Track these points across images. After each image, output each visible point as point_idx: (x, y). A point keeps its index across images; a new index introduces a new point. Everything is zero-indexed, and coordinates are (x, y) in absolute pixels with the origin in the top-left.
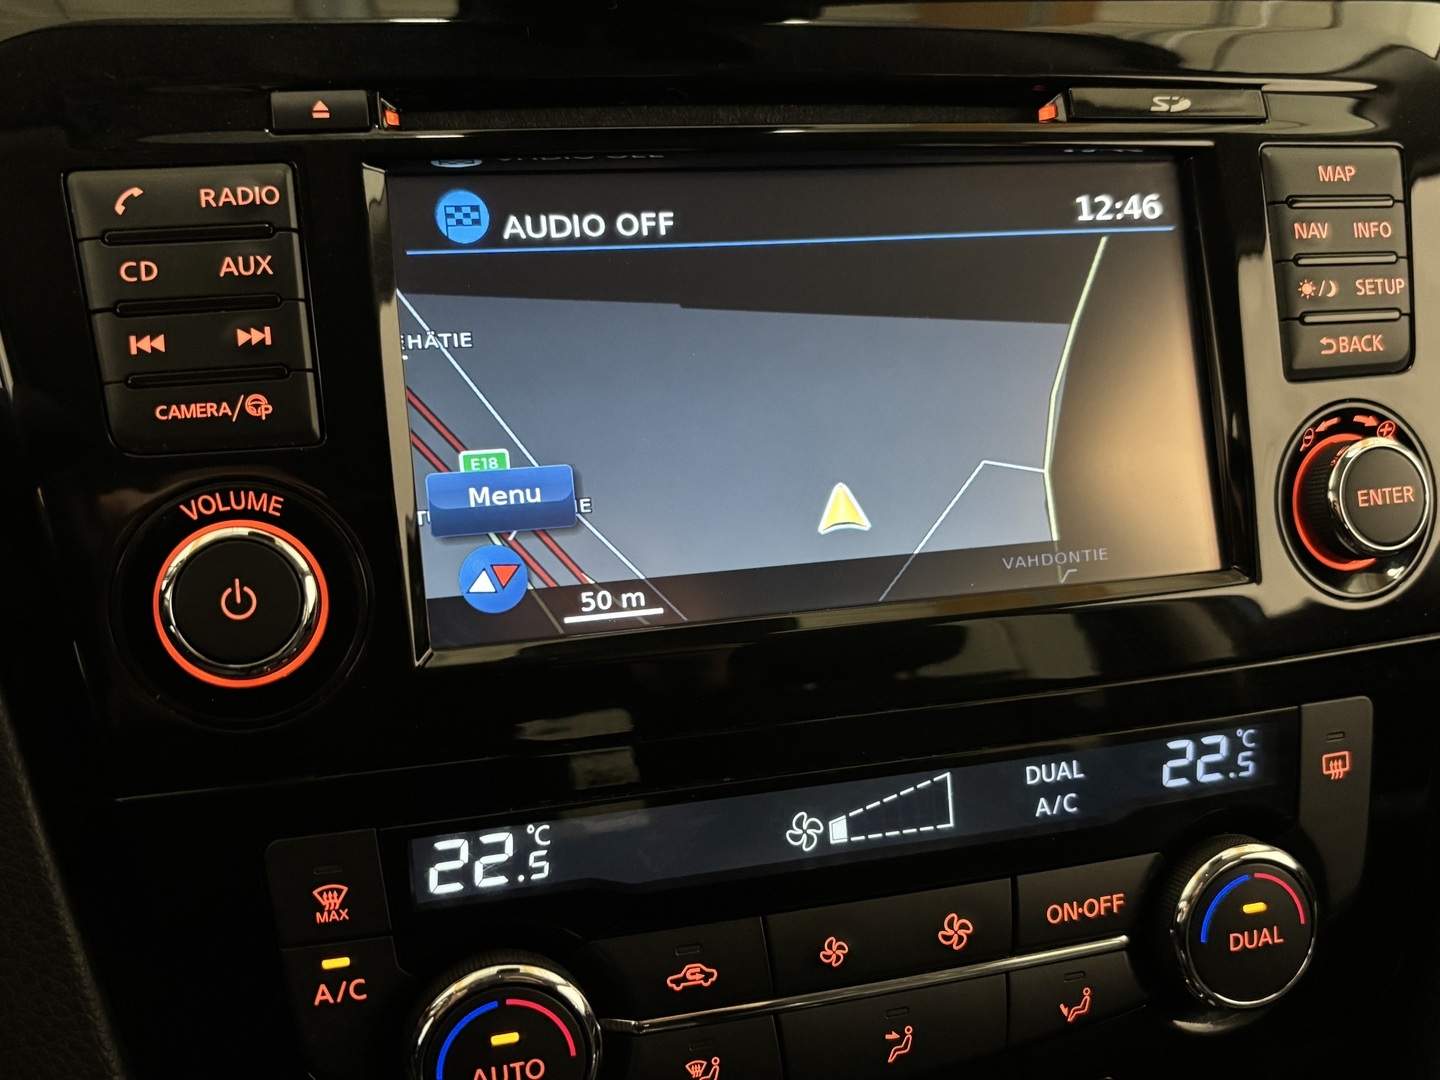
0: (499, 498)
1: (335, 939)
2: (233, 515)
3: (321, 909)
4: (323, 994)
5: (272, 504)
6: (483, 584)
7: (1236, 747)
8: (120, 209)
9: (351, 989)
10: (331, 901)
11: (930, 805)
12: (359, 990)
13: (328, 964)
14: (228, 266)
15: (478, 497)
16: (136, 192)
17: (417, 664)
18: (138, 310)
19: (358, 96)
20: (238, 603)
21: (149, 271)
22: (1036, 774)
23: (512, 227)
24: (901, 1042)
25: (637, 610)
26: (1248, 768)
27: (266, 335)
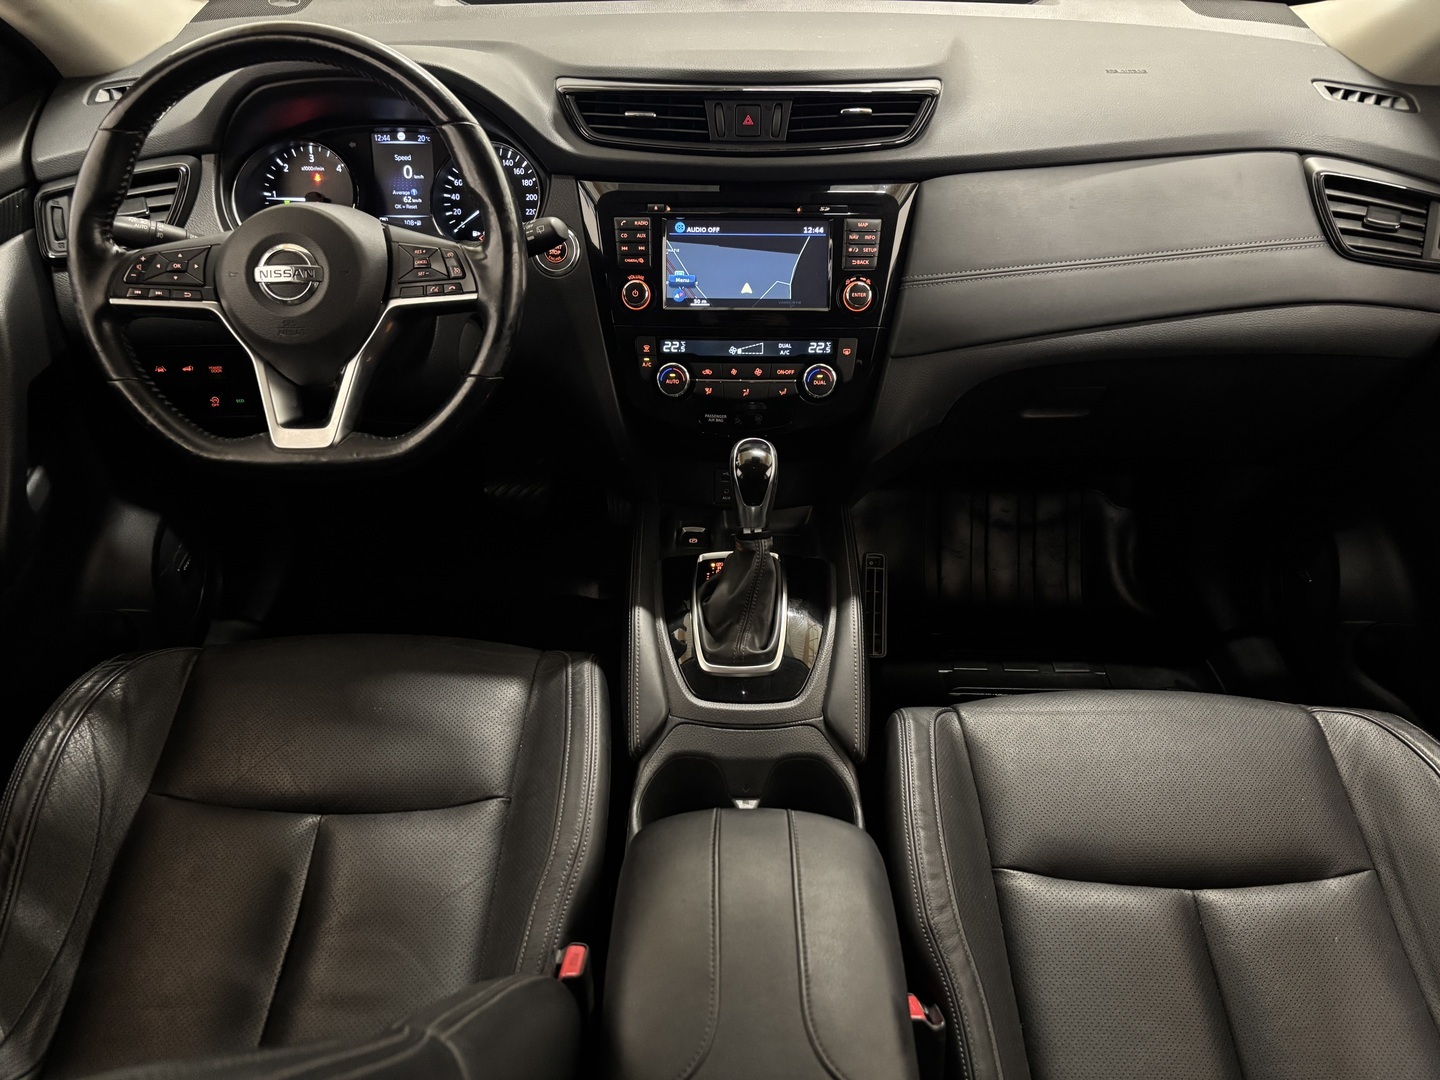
0: (682, 281)
1: (647, 355)
2: (636, 279)
3: (645, 349)
4: (644, 364)
5: (642, 278)
6: (677, 296)
7: (826, 346)
8: (622, 225)
9: (649, 364)
10: (647, 348)
11: (758, 349)
13: (645, 359)
14: (638, 235)
15: (678, 280)
16: (625, 222)
17: (664, 309)
18: (624, 242)
19: (663, 205)
20: (635, 293)
21: (626, 235)
22: (781, 346)
23: (689, 230)
24: (746, 392)
25: (705, 304)
26: (828, 350)
27: (643, 248)
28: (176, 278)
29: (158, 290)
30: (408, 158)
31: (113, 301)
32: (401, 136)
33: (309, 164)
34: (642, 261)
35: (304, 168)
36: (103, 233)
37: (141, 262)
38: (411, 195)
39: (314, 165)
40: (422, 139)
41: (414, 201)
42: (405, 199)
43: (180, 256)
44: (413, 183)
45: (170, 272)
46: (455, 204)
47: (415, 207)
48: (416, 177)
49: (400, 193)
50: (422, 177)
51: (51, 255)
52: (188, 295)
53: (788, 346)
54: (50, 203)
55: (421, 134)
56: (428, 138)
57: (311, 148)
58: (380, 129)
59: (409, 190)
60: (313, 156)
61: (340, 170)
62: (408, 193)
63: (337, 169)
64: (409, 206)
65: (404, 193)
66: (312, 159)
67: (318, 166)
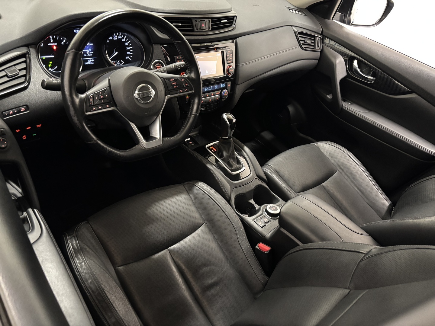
5: (184, 73)
8: (177, 58)
11: (211, 88)
13: (187, 96)
22: (215, 86)
24: (210, 100)
26: (225, 86)
28: (103, 101)
29: (100, 106)
31: (87, 114)
33: (51, 43)
35: (49, 44)
37: (91, 98)
38: (89, 51)
39: (53, 43)
42: (87, 53)
43: (101, 93)
44: (89, 47)
45: (100, 99)
47: (91, 55)
49: (85, 50)
50: (92, 44)
53: (217, 86)
57: (51, 37)
58: (76, 28)
59: (88, 49)
60: (52, 39)
61: (63, 44)
62: (88, 50)
63: (62, 44)
64: (89, 55)
65: (87, 50)
66: (52, 40)
67: (55, 43)
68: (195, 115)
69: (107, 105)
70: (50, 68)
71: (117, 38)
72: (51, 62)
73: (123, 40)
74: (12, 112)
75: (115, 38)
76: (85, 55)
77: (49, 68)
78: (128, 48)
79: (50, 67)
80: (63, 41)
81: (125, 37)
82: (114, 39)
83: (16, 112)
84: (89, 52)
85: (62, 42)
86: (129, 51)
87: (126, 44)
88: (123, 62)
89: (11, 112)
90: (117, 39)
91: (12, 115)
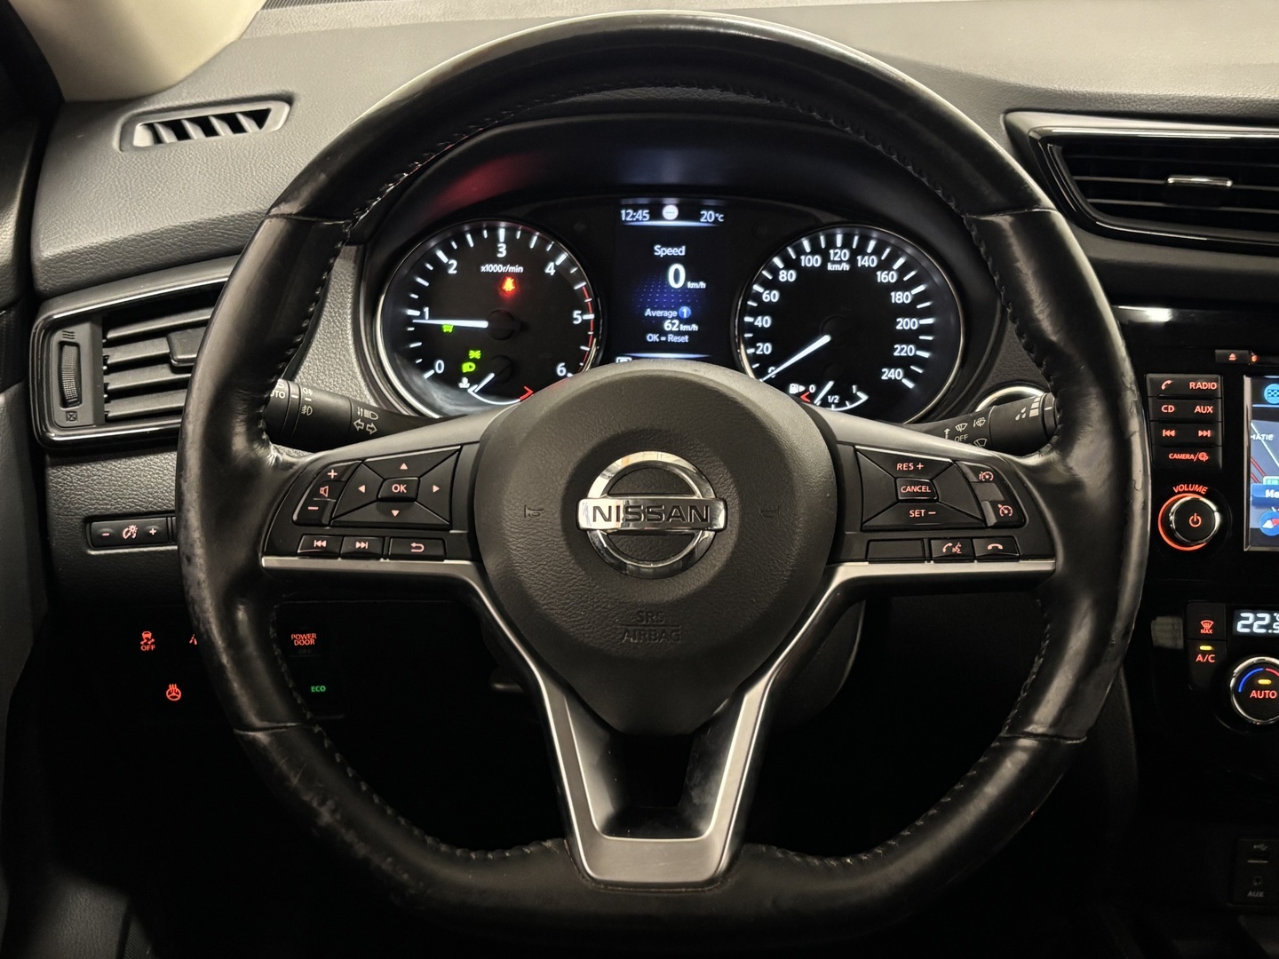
1: (1207, 639)
2: (1189, 492)
3: (1203, 628)
4: (1200, 658)
5: (1203, 490)
6: (1269, 525)
8: (1163, 387)
9: (1210, 658)
10: (1207, 626)
12: (1212, 658)
13: (1203, 648)
14: (1198, 409)
15: (1269, 494)
16: (1169, 382)
17: (1245, 550)
18: (1168, 421)
19: (1246, 352)
20: (1195, 520)
21: (1171, 409)
27: (1208, 433)
28: (395, 513)
29: (361, 537)
30: (681, 251)
31: (266, 561)
32: (670, 212)
33: (496, 261)
34: (1203, 457)
35: (486, 268)
36: (251, 423)
37: (329, 481)
38: (678, 317)
39: (505, 262)
40: (708, 217)
41: (684, 328)
42: (667, 326)
43: (404, 467)
44: (685, 296)
45: (383, 500)
46: (761, 335)
47: (685, 339)
48: (691, 285)
49: (659, 313)
50: (702, 285)
51: (55, 435)
52: (418, 547)
54: (59, 336)
55: (708, 208)
56: (720, 217)
57: (502, 233)
58: (631, 201)
59: (676, 308)
60: (504, 246)
61: (552, 272)
62: (674, 313)
63: (547, 271)
64: (671, 338)
65: (666, 313)
66: (503, 251)
67: (513, 264)
68: (1049, 742)
69: (418, 540)
70: (465, 380)
71: (852, 261)
72: (475, 349)
73: (884, 277)
74: (133, 529)
75: (834, 262)
76: (653, 337)
77: (461, 381)
78: (904, 324)
79: (468, 375)
80: (554, 260)
81: (901, 261)
82: (830, 267)
83: (153, 532)
84: (677, 322)
85: (551, 265)
86: (909, 337)
87: (899, 297)
88: (863, 397)
89: (131, 530)
90: (846, 267)
91: (131, 543)
